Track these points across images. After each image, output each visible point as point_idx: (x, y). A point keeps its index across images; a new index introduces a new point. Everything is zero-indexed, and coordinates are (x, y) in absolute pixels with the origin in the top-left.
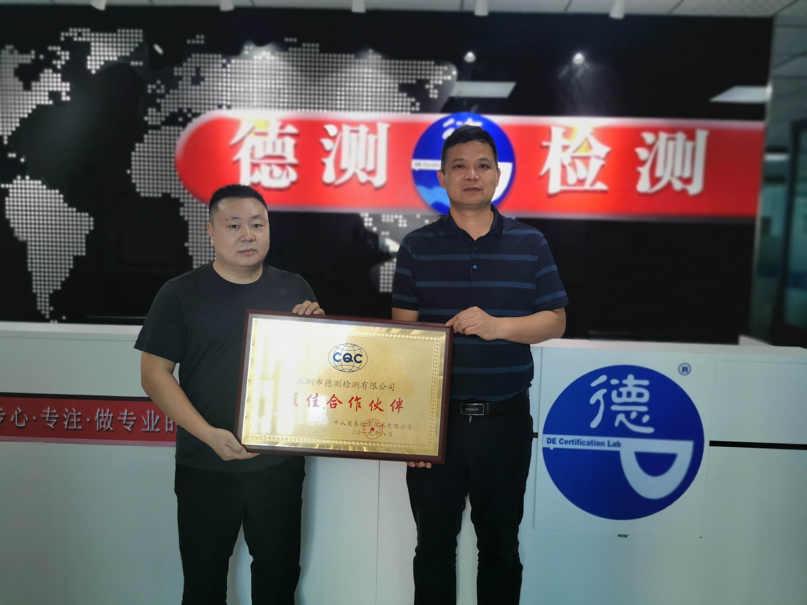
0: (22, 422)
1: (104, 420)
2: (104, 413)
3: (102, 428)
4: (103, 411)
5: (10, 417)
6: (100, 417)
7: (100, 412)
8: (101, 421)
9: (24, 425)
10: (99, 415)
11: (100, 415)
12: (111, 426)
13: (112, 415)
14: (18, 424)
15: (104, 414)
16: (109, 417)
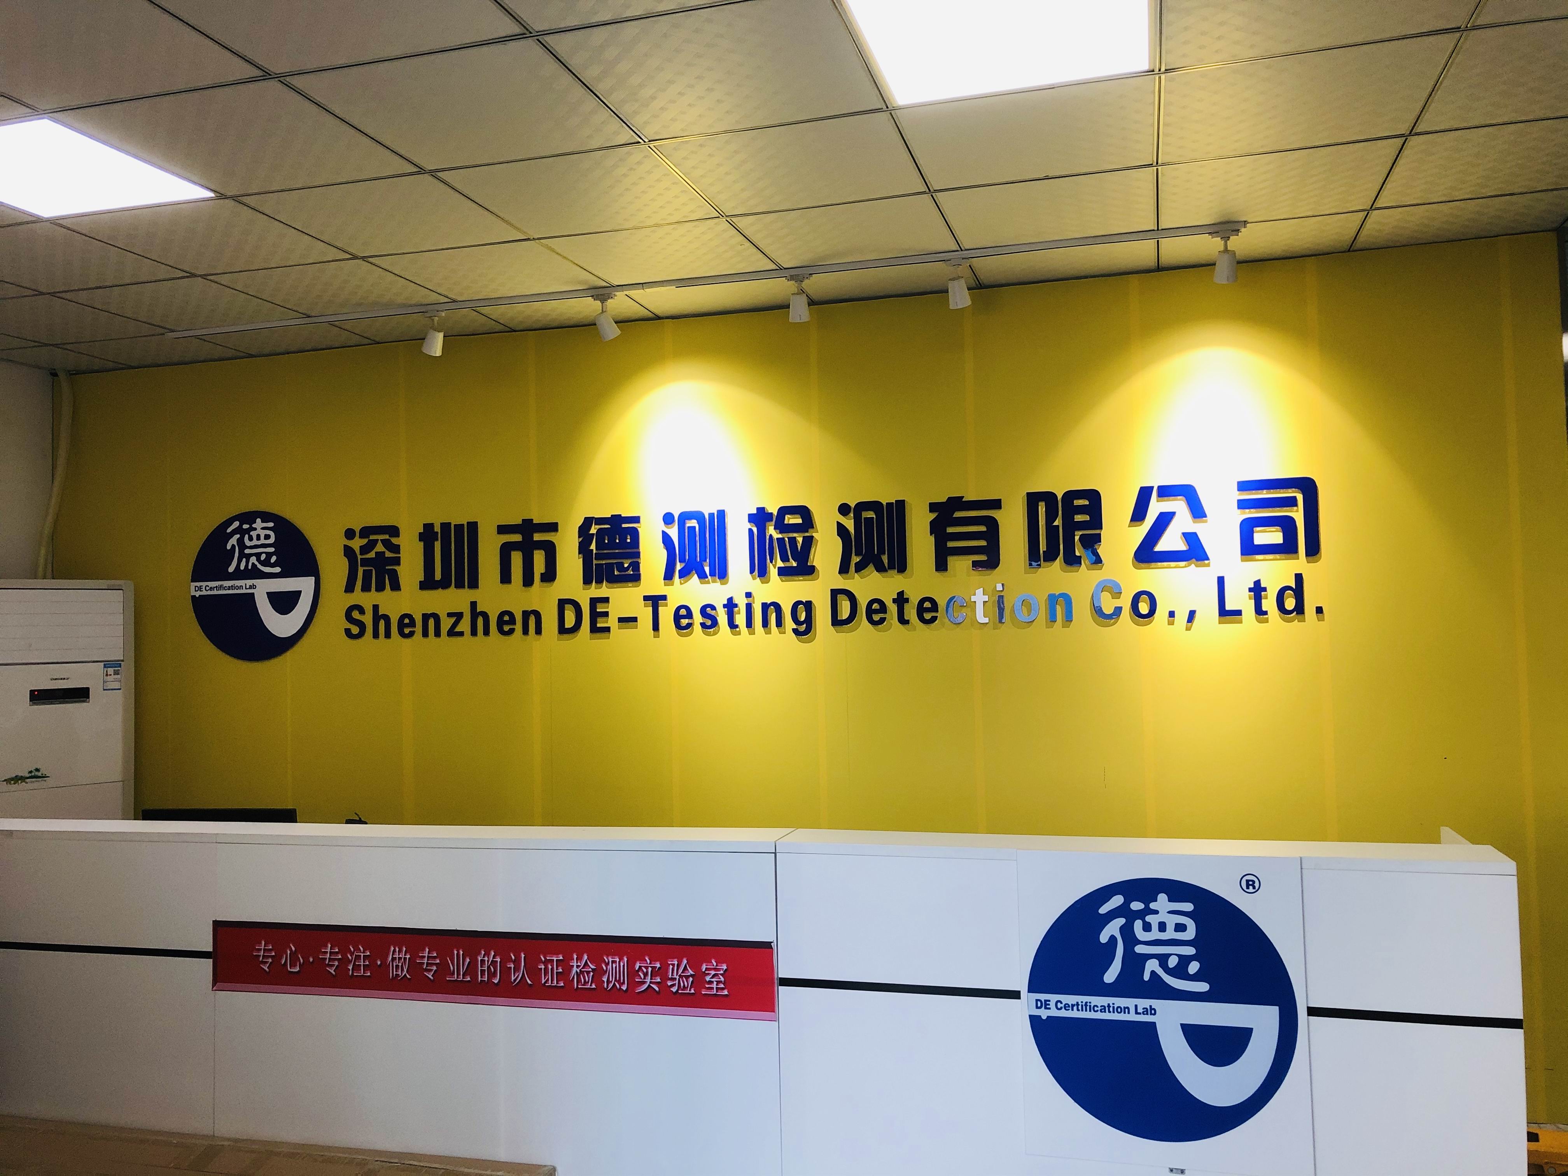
0: (295, 966)
1: (399, 963)
2: (399, 952)
3: (396, 974)
4: (397, 949)
5: (281, 959)
6: (393, 959)
7: (394, 951)
8: (395, 964)
9: (297, 969)
10: (392, 956)
11: (394, 956)
12: (407, 972)
13: (409, 956)
14: (290, 968)
15: (399, 955)
16: (405, 958)
